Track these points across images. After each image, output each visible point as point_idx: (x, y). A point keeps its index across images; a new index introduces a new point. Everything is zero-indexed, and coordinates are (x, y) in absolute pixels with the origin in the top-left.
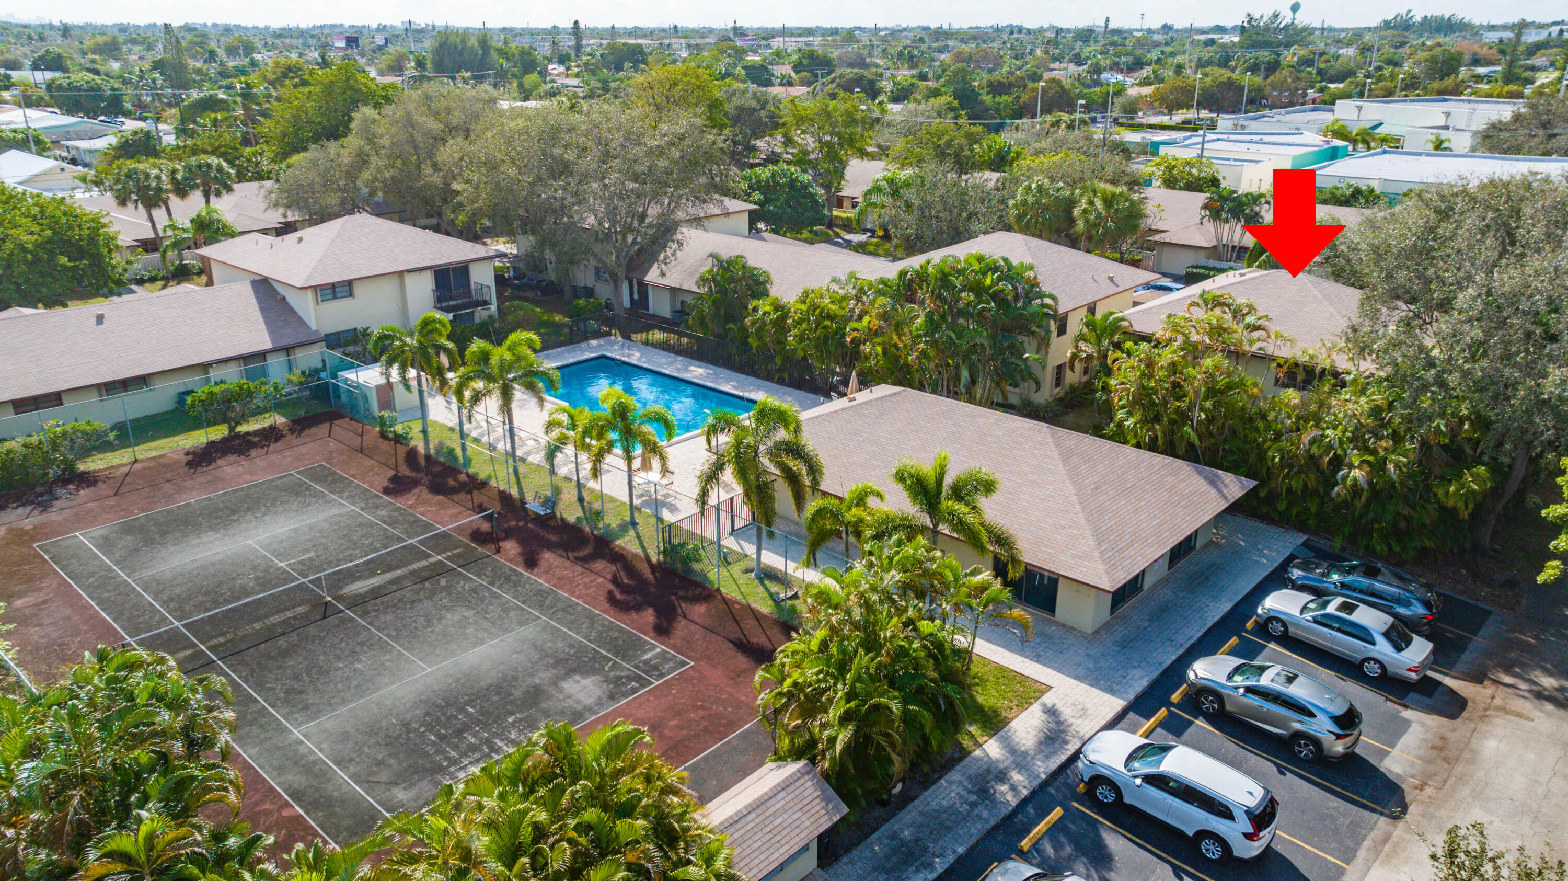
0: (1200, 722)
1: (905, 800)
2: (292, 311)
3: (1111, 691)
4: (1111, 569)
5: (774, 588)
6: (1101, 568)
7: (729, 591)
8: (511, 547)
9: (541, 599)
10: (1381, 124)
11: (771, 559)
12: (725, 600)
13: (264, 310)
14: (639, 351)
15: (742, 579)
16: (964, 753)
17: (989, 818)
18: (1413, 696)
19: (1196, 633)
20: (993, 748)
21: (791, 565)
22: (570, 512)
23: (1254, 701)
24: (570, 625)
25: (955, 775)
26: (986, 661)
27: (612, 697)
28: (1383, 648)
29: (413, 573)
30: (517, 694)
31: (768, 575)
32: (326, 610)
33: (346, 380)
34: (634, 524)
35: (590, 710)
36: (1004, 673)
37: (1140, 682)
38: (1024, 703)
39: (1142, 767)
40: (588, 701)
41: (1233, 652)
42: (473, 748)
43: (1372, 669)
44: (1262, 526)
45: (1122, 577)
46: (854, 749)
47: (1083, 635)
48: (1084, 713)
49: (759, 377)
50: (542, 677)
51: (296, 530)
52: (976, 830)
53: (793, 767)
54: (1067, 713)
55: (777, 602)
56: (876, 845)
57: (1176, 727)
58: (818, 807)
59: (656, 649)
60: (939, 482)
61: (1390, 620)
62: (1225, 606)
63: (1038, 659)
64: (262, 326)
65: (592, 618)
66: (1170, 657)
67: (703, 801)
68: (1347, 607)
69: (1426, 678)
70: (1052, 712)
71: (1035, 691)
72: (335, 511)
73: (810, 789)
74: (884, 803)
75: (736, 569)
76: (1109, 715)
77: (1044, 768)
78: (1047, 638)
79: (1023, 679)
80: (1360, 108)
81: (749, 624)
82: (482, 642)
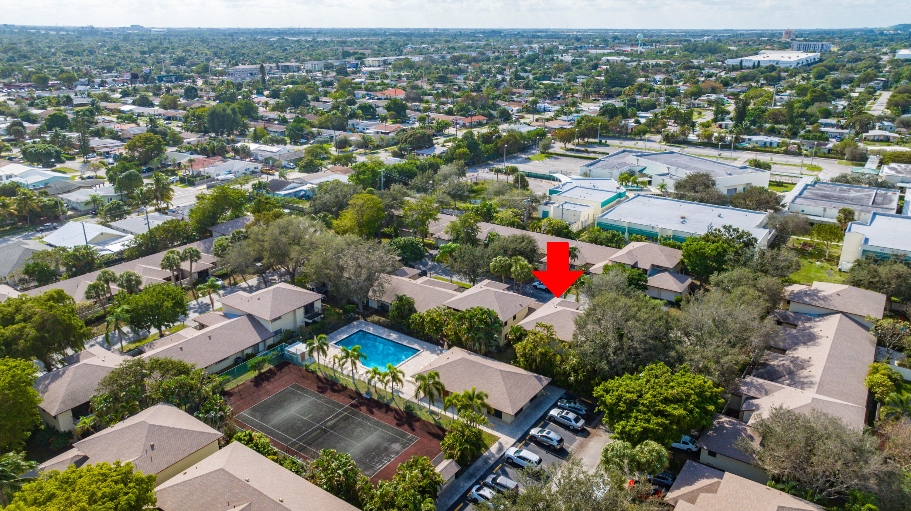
0: (532, 444)
1: (470, 465)
2: (262, 326)
3: (513, 438)
4: (513, 408)
5: (434, 416)
6: (511, 409)
7: (423, 418)
8: (364, 408)
9: (377, 423)
10: (645, 168)
11: (433, 408)
12: (423, 421)
13: (254, 326)
14: (372, 326)
15: (426, 414)
16: (482, 454)
17: (487, 467)
18: (580, 433)
19: (534, 421)
20: (486, 454)
21: (440, 410)
22: (375, 397)
23: (542, 438)
24: (387, 430)
25: (480, 459)
26: (486, 433)
27: (404, 448)
28: (573, 423)
29: (341, 418)
30: (382, 449)
31: (432, 413)
32: (325, 432)
33: (289, 351)
34: (393, 399)
35: (400, 451)
36: (491, 436)
37: (520, 435)
38: (494, 442)
39: (517, 454)
40: (399, 449)
41: (540, 427)
42: (377, 462)
43: (571, 428)
44: (555, 388)
45: (516, 411)
46: (461, 456)
47: (508, 424)
48: (507, 443)
49: (414, 337)
50: (386, 444)
51: (302, 407)
52: (485, 470)
53: (450, 460)
54: (504, 444)
55: (434, 419)
56: (466, 474)
57: (526, 445)
58: (456, 467)
59: (410, 435)
60: (474, 394)
61: (576, 415)
62: (542, 413)
63: (498, 431)
64: (256, 333)
65: (392, 428)
66: (527, 429)
67: (435, 467)
68: (567, 413)
69: (584, 428)
70: (500, 444)
71: (495, 439)
72: (309, 400)
73: (454, 464)
74: (466, 466)
75: (424, 411)
76: (512, 443)
77: (498, 456)
78: (500, 425)
79: (494, 436)
80: (638, 160)
81: (430, 427)
82: (368, 437)
